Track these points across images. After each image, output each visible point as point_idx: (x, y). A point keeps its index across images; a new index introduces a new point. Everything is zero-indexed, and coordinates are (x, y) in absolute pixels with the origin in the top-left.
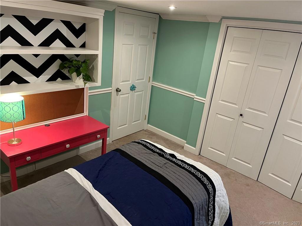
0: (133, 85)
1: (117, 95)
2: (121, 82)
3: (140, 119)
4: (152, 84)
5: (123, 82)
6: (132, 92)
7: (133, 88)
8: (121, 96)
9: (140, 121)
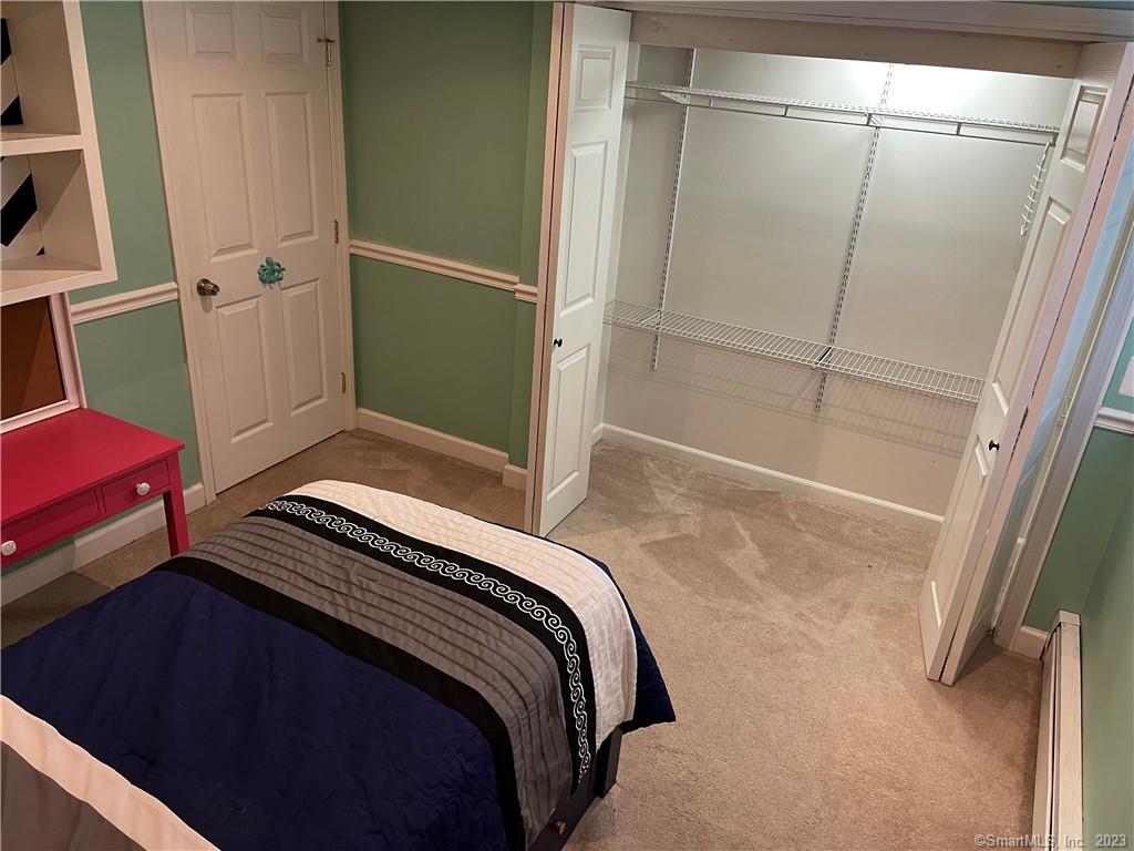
0: (269, 262)
1: (207, 309)
2: (216, 255)
3: (322, 391)
4: (352, 250)
5: (221, 252)
6: (271, 288)
7: (270, 273)
8: (223, 313)
9: (323, 400)
